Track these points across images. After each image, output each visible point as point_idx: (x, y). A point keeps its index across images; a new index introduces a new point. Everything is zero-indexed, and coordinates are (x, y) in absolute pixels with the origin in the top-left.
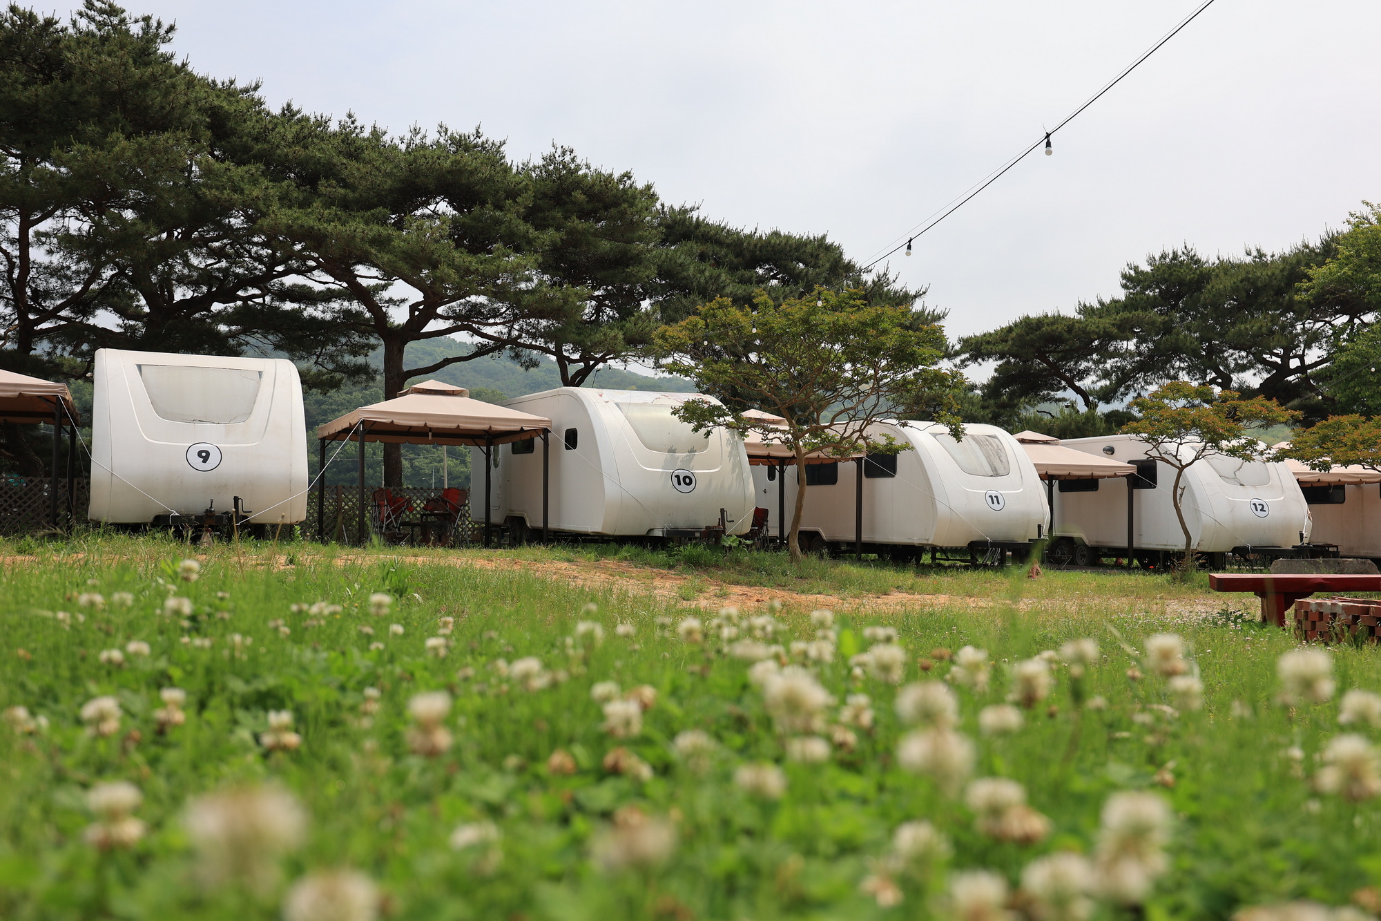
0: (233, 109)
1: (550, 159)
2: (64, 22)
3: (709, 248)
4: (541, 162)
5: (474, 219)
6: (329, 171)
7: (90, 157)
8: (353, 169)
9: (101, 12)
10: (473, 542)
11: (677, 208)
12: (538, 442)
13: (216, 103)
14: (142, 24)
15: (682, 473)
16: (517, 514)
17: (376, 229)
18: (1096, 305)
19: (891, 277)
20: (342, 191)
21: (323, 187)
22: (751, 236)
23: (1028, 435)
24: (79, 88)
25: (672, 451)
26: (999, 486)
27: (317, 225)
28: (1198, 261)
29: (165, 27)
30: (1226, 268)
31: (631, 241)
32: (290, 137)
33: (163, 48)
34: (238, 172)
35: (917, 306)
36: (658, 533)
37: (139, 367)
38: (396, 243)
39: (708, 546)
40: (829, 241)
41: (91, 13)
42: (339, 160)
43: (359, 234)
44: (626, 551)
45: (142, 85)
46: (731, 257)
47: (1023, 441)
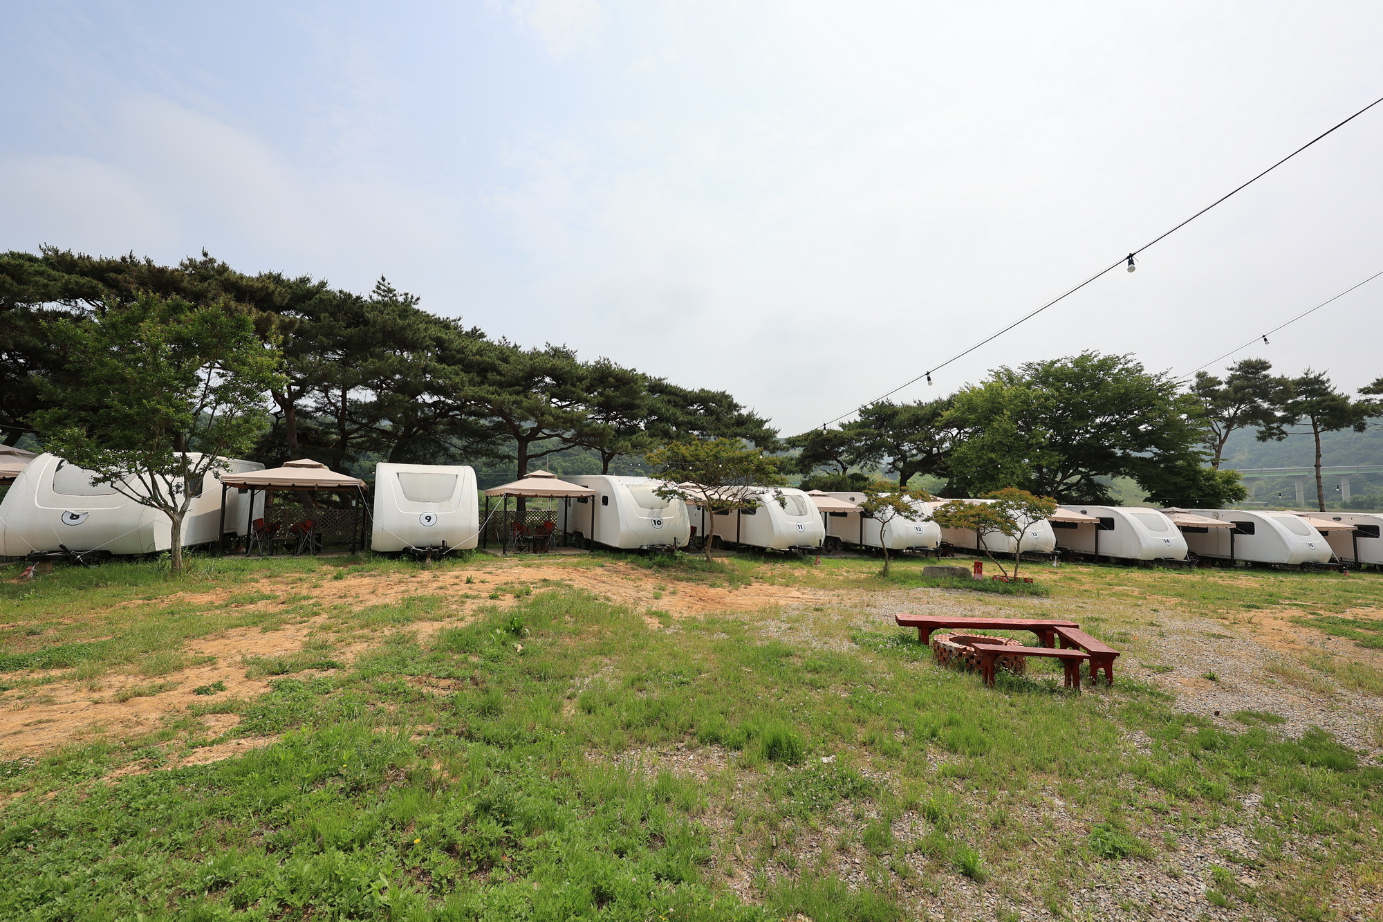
0: (447, 337)
1: (598, 363)
2: (366, 297)
3: (672, 398)
4: (594, 364)
5: (561, 391)
6: (494, 368)
7: (377, 364)
8: (504, 367)
9: (384, 291)
10: (558, 545)
11: (657, 378)
12: (590, 500)
13: (439, 335)
14: (404, 296)
15: (657, 519)
16: (579, 531)
17: (515, 397)
18: (847, 423)
19: (755, 413)
20: (499, 377)
21: (490, 376)
22: (691, 392)
23: (816, 492)
24: (372, 330)
25: (652, 508)
26: (803, 521)
27: (486, 396)
28: (893, 405)
29: (415, 298)
30: (907, 408)
31: (636, 399)
32: (474, 351)
33: (416, 307)
34: (449, 369)
35: (766, 426)
36: (645, 548)
37: (398, 474)
38: (524, 404)
39: (668, 557)
40: (727, 393)
41: (379, 291)
42: (498, 362)
43: (506, 400)
44: (631, 557)
45: (403, 329)
46: (682, 402)
47: (811, 495)
